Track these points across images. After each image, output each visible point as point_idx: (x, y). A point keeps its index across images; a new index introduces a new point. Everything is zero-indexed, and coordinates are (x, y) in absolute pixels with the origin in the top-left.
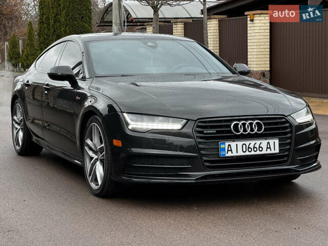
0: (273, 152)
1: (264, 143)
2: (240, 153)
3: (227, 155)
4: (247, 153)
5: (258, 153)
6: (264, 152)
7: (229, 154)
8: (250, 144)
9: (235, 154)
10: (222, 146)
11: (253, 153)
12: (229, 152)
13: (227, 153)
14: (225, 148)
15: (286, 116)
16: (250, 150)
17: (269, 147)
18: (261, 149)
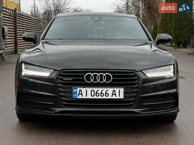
0: (118, 97)
1: (110, 90)
2: (89, 97)
3: (78, 97)
4: (95, 97)
5: (104, 97)
6: (110, 97)
7: (80, 97)
8: (98, 90)
9: (84, 97)
10: (75, 90)
11: (100, 97)
12: (80, 95)
13: (78, 96)
14: (76, 92)
15: (137, 72)
16: (97, 95)
17: (114, 93)
18: (107, 95)
